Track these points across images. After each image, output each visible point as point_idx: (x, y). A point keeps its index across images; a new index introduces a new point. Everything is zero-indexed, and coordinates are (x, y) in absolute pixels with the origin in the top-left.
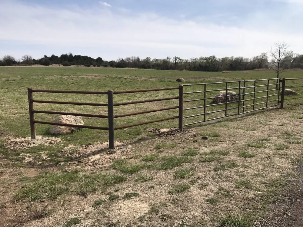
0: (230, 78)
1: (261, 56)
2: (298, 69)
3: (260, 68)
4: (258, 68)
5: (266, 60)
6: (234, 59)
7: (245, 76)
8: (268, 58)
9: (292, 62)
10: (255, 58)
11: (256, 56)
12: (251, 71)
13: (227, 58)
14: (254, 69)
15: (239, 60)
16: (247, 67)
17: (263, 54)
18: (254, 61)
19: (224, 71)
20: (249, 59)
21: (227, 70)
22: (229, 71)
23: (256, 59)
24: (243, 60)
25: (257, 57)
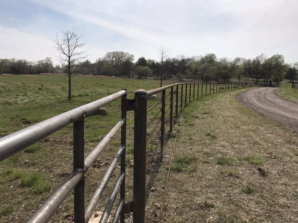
0: (6, 82)
1: (45, 60)
2: (80, 75)
3: (46, 73)
4: (44, 72)
5: (51, 65)
6: (15, 62)
7: (27, 81)
8: (53, 63)
9: (75, 68)
10: (39, 62)
11: (40, 60)
12: (37, 75)
13: (8, 60)
14: (40, 73)
15: (22, 62)
16: (32, 71)
17: (47, 58)
18: (39, 65)
19: (3, 74)
20: (33, 62)
21: (8, 73)
22: (10, 75)
23: (41, 63)
24: (27, 63)
25: (42, 61)
